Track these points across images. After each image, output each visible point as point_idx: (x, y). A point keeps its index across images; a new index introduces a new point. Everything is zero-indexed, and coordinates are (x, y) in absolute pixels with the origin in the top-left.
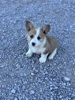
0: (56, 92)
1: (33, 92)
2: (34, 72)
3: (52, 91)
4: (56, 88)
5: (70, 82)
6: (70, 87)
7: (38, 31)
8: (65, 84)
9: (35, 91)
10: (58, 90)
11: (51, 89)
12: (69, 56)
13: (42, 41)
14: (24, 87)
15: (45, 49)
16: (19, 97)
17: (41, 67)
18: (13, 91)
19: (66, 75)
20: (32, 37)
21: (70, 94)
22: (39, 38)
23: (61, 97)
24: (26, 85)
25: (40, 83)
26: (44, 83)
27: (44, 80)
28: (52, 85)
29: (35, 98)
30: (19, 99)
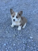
1: (14, 45)
2: (15, 35)
4: (26, 42)
5: (32, 39)
6: (33, 41)
8: (30, 40)
9: (16, 44)
10: (27, 43)
11: (24, 43)
14: (10, 43)
15: (20, 23)
16: (8, 48)
17: (18, 32)
18: (5, 45)
21: (33, 45)
23: (28, 46)
24: (11, 41)
25: (18, 40)
26: (20, 40)
28: (24, 41)
29: (16, 48)
30: (7, 49)
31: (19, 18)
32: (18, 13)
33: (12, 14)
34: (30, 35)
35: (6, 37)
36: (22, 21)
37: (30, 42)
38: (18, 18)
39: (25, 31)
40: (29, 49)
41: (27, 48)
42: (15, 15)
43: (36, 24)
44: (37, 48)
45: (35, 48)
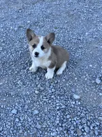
0: (63, 112)
1: (36, 112)
2: (39, 90)
3: (58, 110)
4: (64, 107)
5: (79, 100)
6: (79, 105)
7: (41, 40)
8: (74, 103)
9: (39, 111)
10: (65, 109)
11: (58, 108)
13: (46, 52)
14: (26, 107)
16: (21, 118)
17: (47, 84)
18: (14, 111)
19: (76, 93)
20: (34, 46)
21: (79, 113)
22: (43, 48)
23: (68, 117)
24: (29, 105)
25: (45, 102)
26: (50, 101)
27: (50, 99)
28: (59, 103)
29: (38, 119)
30: (20, 120)
31: (48, 49)
32: (46, 38)
33: (31, 39)
34: (73, 90)
36: (54, 57)
37: (73, 106)
38: (46, 50)
39: (64, 80)
40: (71, 121)
41: (65, 120)
42: (38, 42)
43: (91, 66)
44: (89, 120)
45: (84, 121)
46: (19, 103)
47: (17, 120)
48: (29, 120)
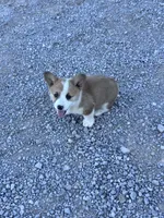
2: (74, 138)
3: (97, 167)
4: (104, 163)
5: (129, 155)
8: (120, 158)
9: (71, 166)
10: (107, 166)
11: (96, 164)
12: (138, 110)
19: (125, 144)
20: (57, 96)
21: (125, 173)
22: (68, 97)
23: (110, 176)
24: (58, 157)
25: (80, 155)
26: (87, 155)
27: (88, 151)
28: (99, 158)
29: (69, 177)
30: (45, 177)
34: (122, 140)
35: (44, 144)
37: (118, 162)
39: (110, 125)
40: (112, 183)
41: (104, 181)
44: (138, 184)
45: (130, 184)
46: (46, 155)
47: (41, 177)
48: (57, 178)
